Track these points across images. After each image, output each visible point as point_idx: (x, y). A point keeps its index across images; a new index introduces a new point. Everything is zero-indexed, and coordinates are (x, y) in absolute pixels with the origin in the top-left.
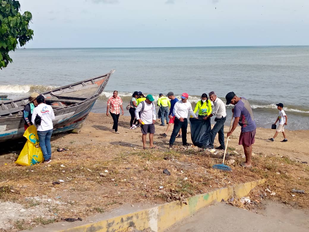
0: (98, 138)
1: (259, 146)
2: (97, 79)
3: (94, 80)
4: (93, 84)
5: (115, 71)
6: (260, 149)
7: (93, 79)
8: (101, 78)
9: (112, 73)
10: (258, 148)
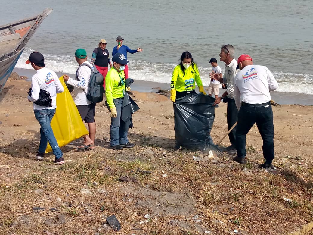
0: (17, 127)
1: (291, 141)
2: (20, 25)
3: (14, 27)
4: (12, 33)
5: (51, 10)
6: (295, 147)
7: (13, 25)
8: (27, 23)
9: (46, 15)
10: (292, 145)
